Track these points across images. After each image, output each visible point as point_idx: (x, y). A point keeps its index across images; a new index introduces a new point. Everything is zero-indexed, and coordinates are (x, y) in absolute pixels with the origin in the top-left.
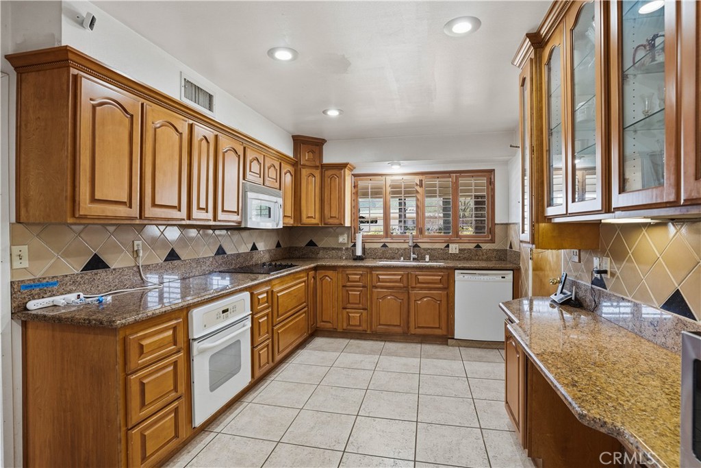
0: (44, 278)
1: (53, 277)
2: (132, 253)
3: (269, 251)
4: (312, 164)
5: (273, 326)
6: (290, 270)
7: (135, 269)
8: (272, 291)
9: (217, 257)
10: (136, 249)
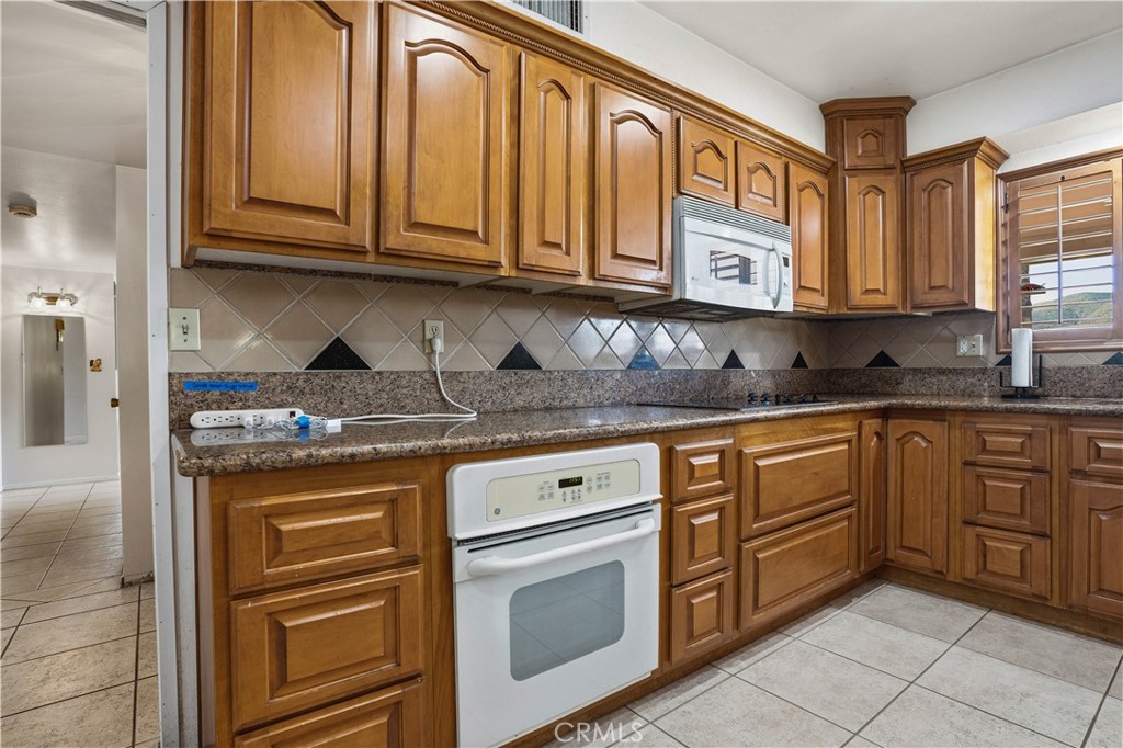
0: (230, 374)
1: (247, 374)
2: (420, 345)
3: (774, 373)
4: (878, 162)
5: (741, 540)
6: (798, 408)
7: (427, 376)
8: (740, 453)
9: (632, 373)
10: (429, 335)
